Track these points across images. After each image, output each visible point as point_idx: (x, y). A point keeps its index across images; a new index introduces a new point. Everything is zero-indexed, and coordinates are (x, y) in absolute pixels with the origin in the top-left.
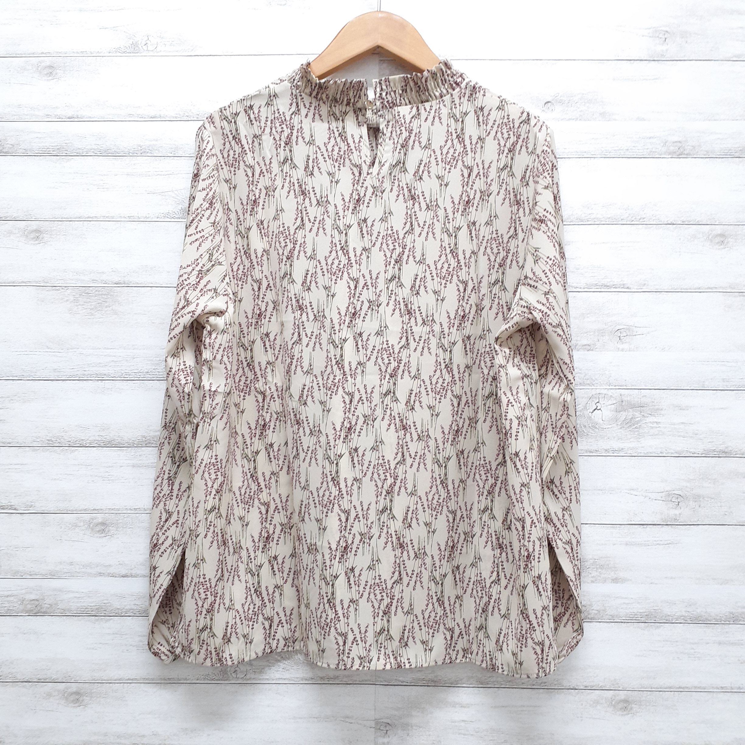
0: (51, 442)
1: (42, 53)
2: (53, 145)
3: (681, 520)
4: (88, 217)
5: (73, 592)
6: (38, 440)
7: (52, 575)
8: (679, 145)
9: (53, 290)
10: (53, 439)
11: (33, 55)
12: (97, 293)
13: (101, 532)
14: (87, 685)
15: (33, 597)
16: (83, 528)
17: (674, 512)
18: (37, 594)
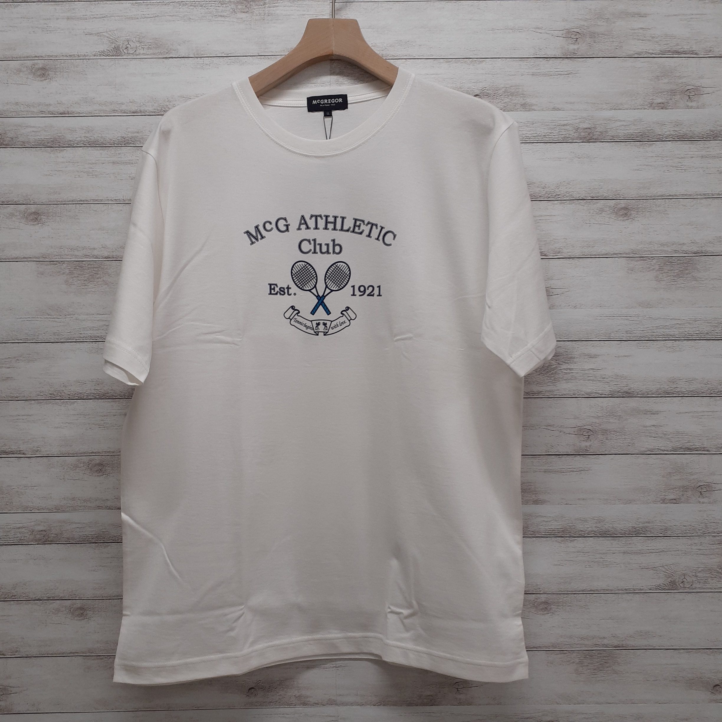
0: (52, 396)
1: (36, 57)
2: (47, 137)
3: (591, 451)
4: (80, 201)
5: (76, 523)
6: (42, 394)
7: (58, 509)
8: (589, 131)
9: (51, 264)
10: (55, 393)
11: (27, 58)
12: (89, 266)
13: (98, 472)
14: (90, 602)
15: (41, 528)
16: (83, 468)
17: (584, 444)
18: (45, 526)
